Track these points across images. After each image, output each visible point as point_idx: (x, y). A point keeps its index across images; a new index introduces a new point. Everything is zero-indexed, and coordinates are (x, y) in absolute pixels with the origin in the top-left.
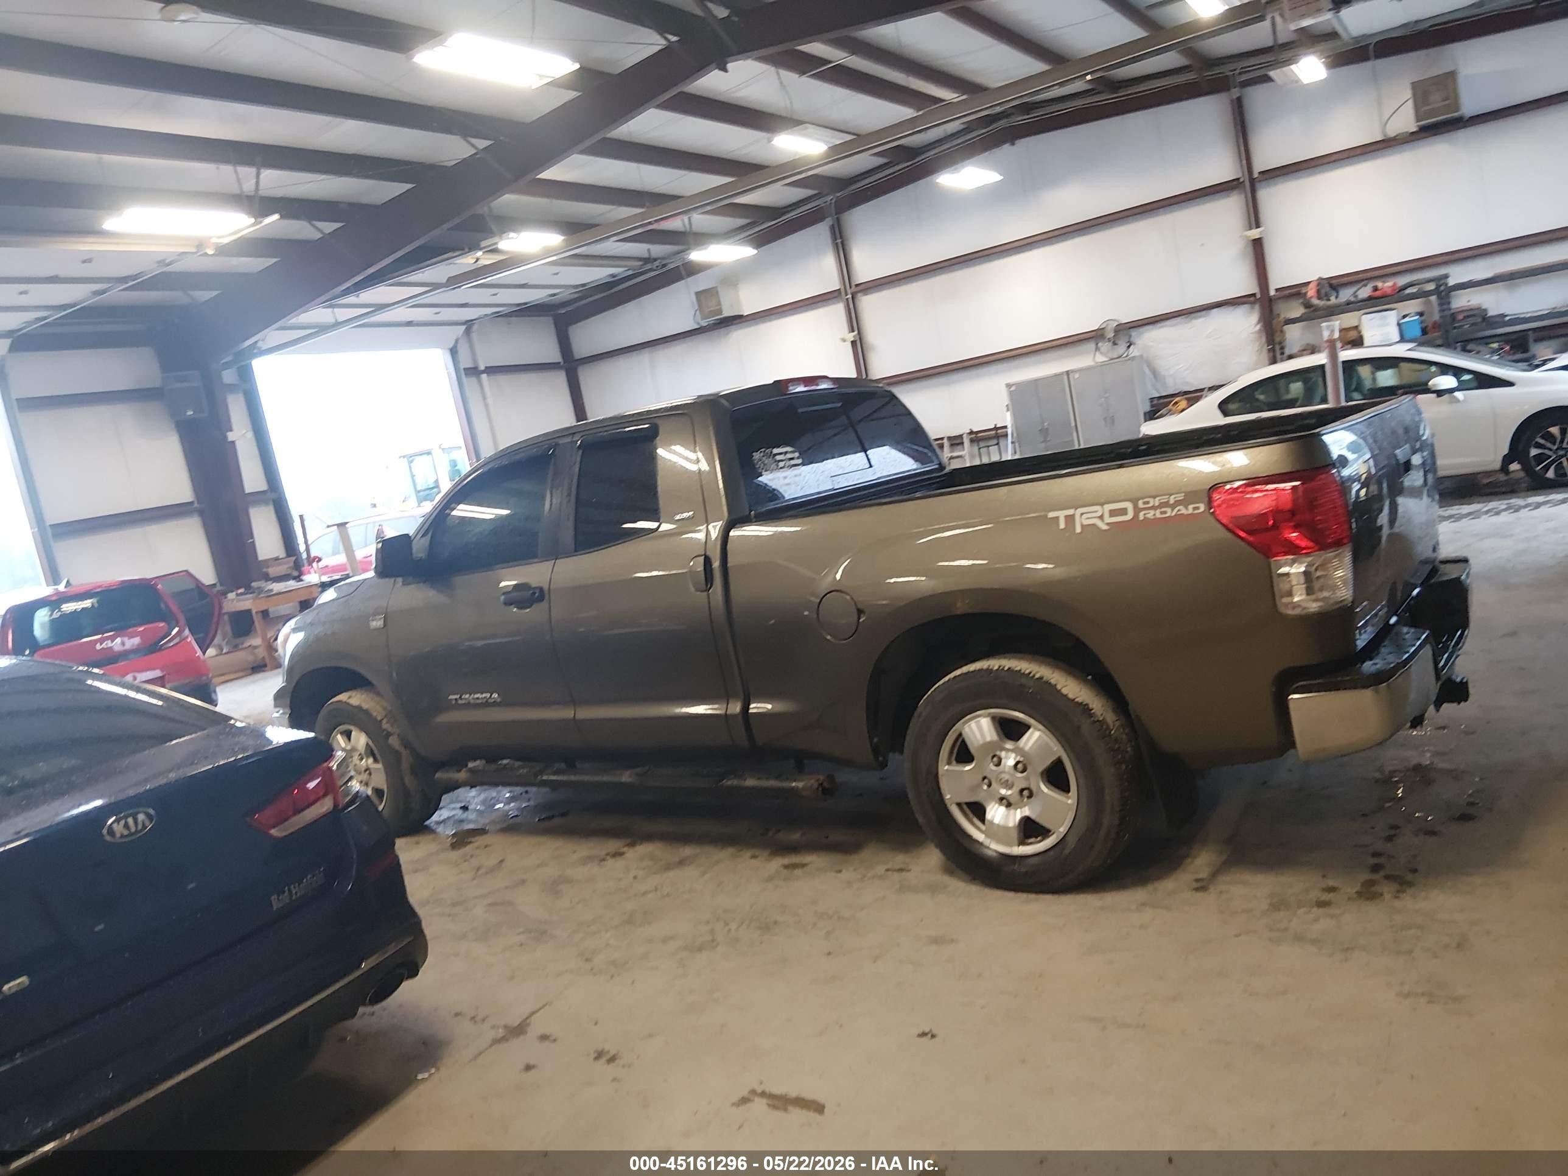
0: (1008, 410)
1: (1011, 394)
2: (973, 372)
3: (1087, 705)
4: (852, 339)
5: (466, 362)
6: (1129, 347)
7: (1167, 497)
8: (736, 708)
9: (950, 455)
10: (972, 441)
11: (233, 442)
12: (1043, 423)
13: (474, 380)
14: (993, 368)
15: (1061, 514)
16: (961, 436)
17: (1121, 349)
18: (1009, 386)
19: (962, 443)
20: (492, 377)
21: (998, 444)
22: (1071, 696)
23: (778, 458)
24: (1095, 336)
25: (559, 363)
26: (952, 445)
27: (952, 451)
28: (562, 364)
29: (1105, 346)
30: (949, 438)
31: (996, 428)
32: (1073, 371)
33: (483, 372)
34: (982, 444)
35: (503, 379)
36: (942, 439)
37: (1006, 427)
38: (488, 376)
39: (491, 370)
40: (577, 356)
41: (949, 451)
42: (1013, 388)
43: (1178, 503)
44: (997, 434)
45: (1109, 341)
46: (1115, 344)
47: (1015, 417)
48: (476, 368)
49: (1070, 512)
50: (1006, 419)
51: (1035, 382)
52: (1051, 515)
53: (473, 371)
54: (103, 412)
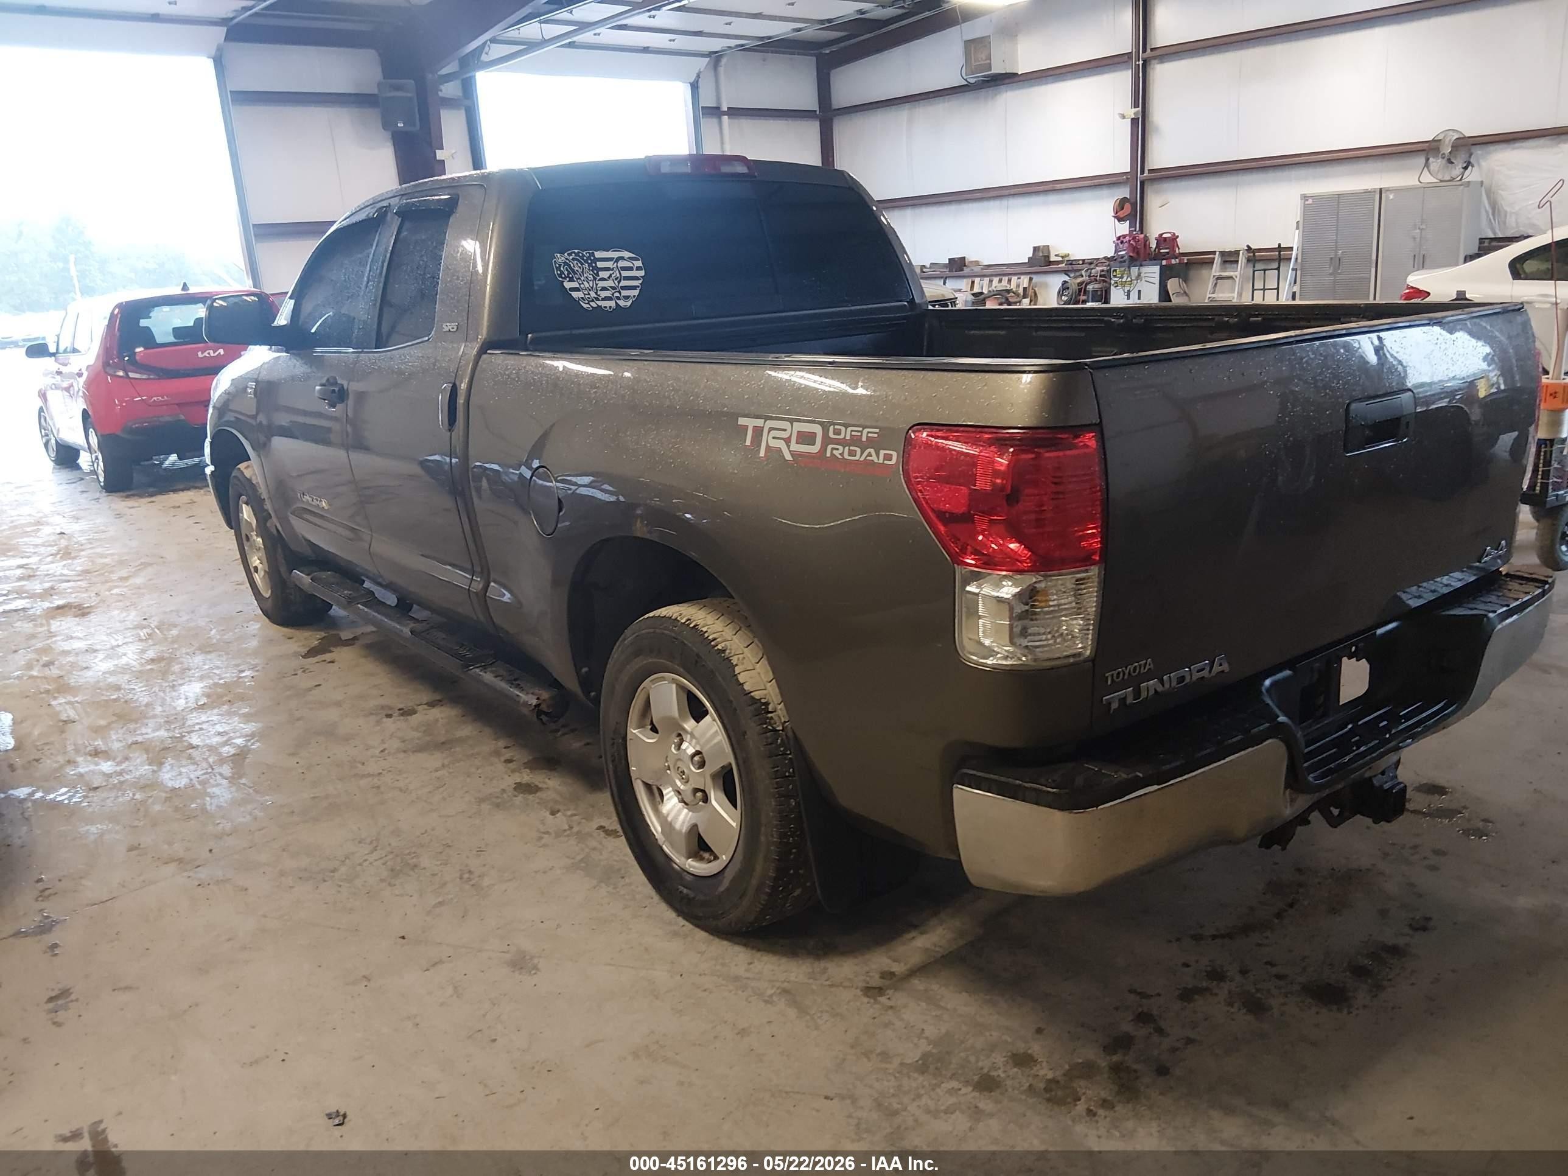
0: (1297, 228)
1: (1306, 208)
2: (1271, 175)
3: (767, 704)
4: (1133, 116)
5: (708, 101)
6: (1466, 168)
7: (860, 429)
8: (477, 585)
9: (1218, 274)
10: (1249, 260)
11: (443, 162)
12: (1336, 250)
13: (715, 121)
14: (1294, 173)
15: (751, 423)
16: (1237, 253)
17: (1457, 170)
18: (1305, 197)
19: (1237, 261)
20: (736, 121)
21: (1278, 269)
22: (747, 687)
23: (600, 264)
24: (1427, 150)
25: (816, 111)
26: (1225, 262)
27: (1223, 269)
28: (818, 113)
29: (1436, 163)
30: (1222, 253)
31: (1280, 249)
32: (1388, 190)
33: (724, 113)
34: (1259, 266)
35: (746, 123)
36: (1214, 253)
37: (1291, 249)
38: (729, 118)
39: (735, 112)
40: (836, 104)
41: (1218, 269)
42: (1310, 201)
43: (871, 443)
44: (1278, 256)
45: (1443, 158)
46: (1450, 162)
47: (1304, 237)
48: (718, 108)
49: (759, 422)
50: (1293, 239)
51: (1340, 196)
52: (742, 421)
53: (715, 112)
54: (321, 115)
